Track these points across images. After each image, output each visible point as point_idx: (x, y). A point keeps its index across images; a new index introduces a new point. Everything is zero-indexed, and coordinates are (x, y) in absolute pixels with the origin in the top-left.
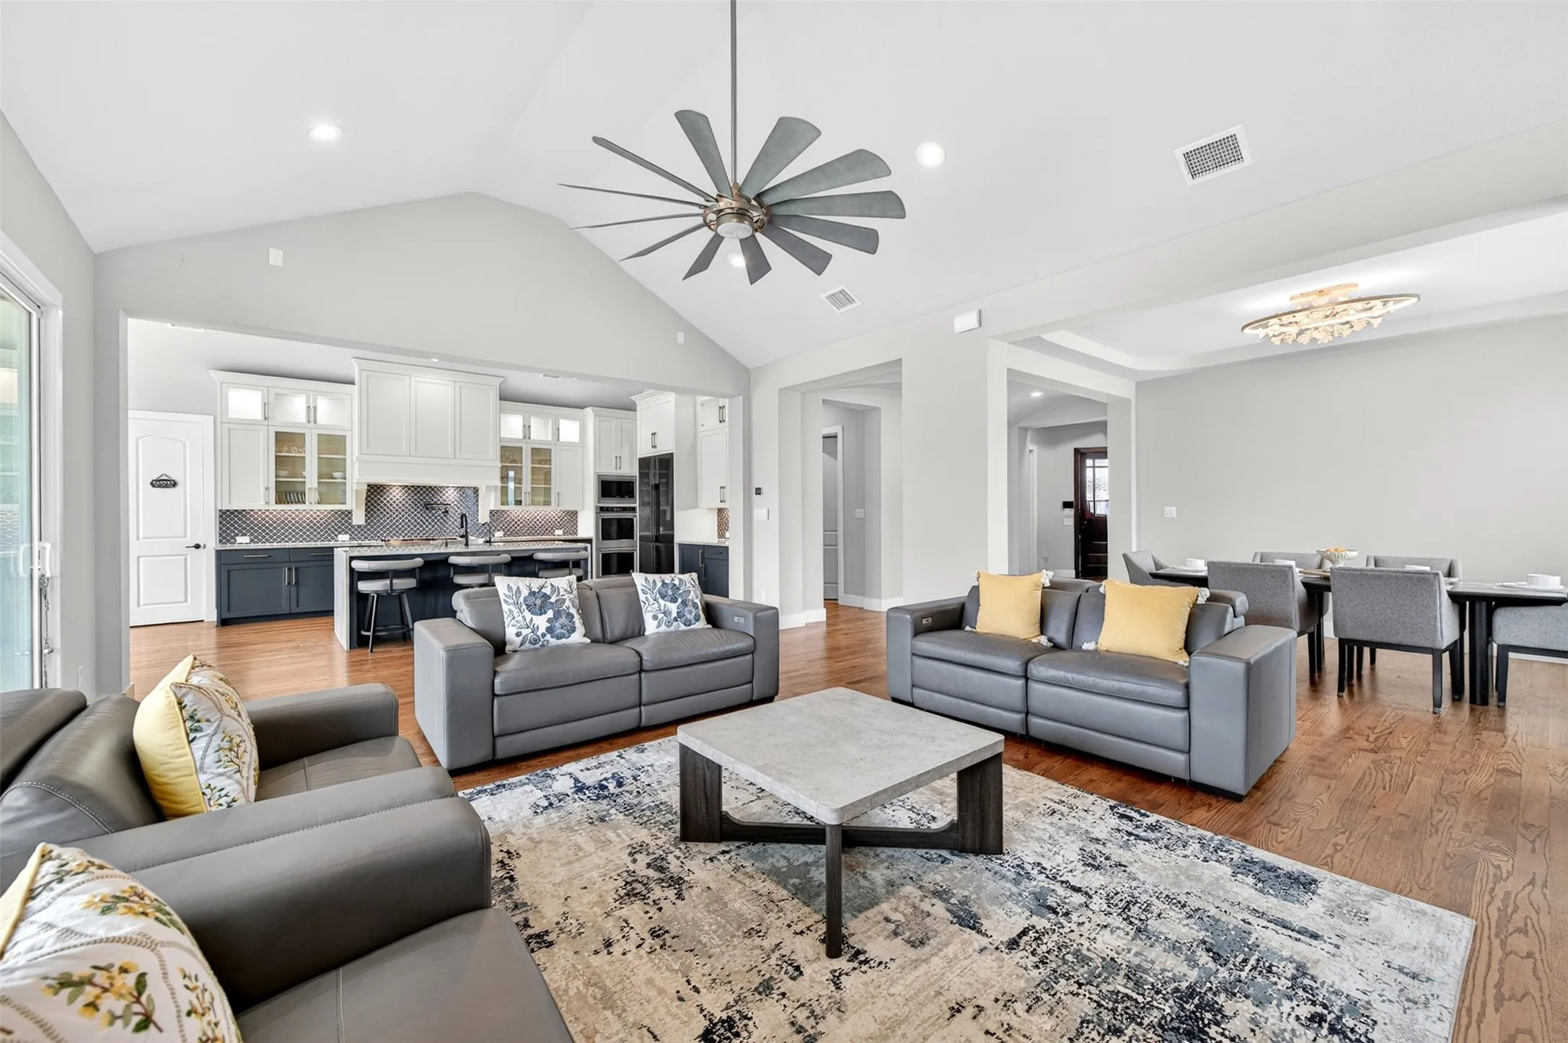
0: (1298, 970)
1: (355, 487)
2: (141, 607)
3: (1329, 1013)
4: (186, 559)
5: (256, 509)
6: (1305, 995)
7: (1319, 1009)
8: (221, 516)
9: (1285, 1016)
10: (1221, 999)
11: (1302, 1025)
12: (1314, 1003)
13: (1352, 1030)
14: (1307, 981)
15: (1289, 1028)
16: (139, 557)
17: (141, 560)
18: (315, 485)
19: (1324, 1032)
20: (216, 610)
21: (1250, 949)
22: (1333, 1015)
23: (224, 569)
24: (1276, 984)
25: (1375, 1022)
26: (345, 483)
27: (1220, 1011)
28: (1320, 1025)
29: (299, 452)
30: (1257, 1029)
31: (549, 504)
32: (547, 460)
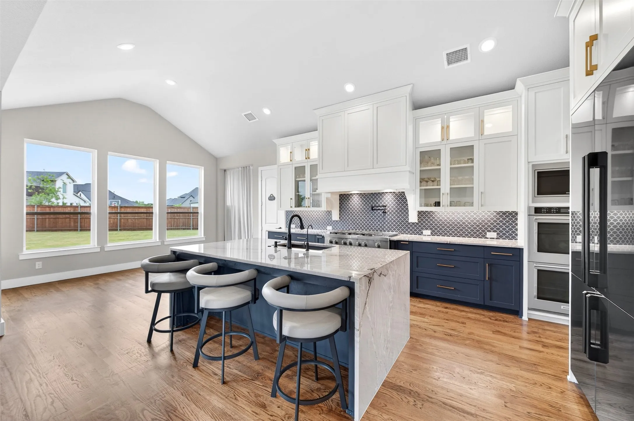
8: (286, 214)
26: (321, 194)
31: (472, 204)
32: (471, 159)
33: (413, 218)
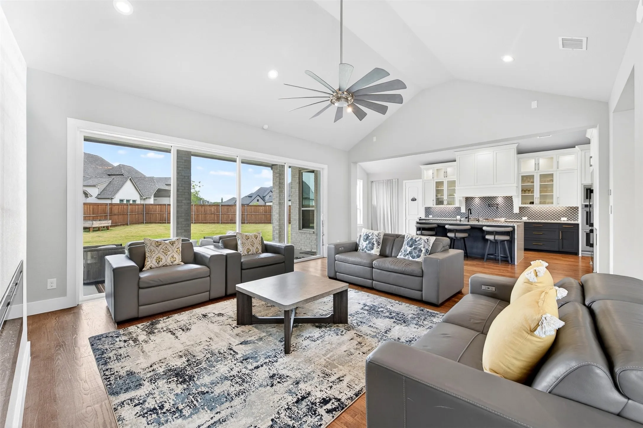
0: (184, 415)
3: (161, 413)
6: (172, 410)
7: (164, 410)
9: (169, 399)
10: (185, 386)
11: (163, 401)
12: (167, 410)
13: (151, 414)
14: (177, 415)
15: (164, 397)
19: (156, 406)
21: (202, 406)
22: (160, 413)
24: (182, 404)
25: (148, 424)
27: (180, 383)
28: (159, 406)
30: (169, 389)
31: (552, 203)
32: (551, 180)
33: (516, 210)
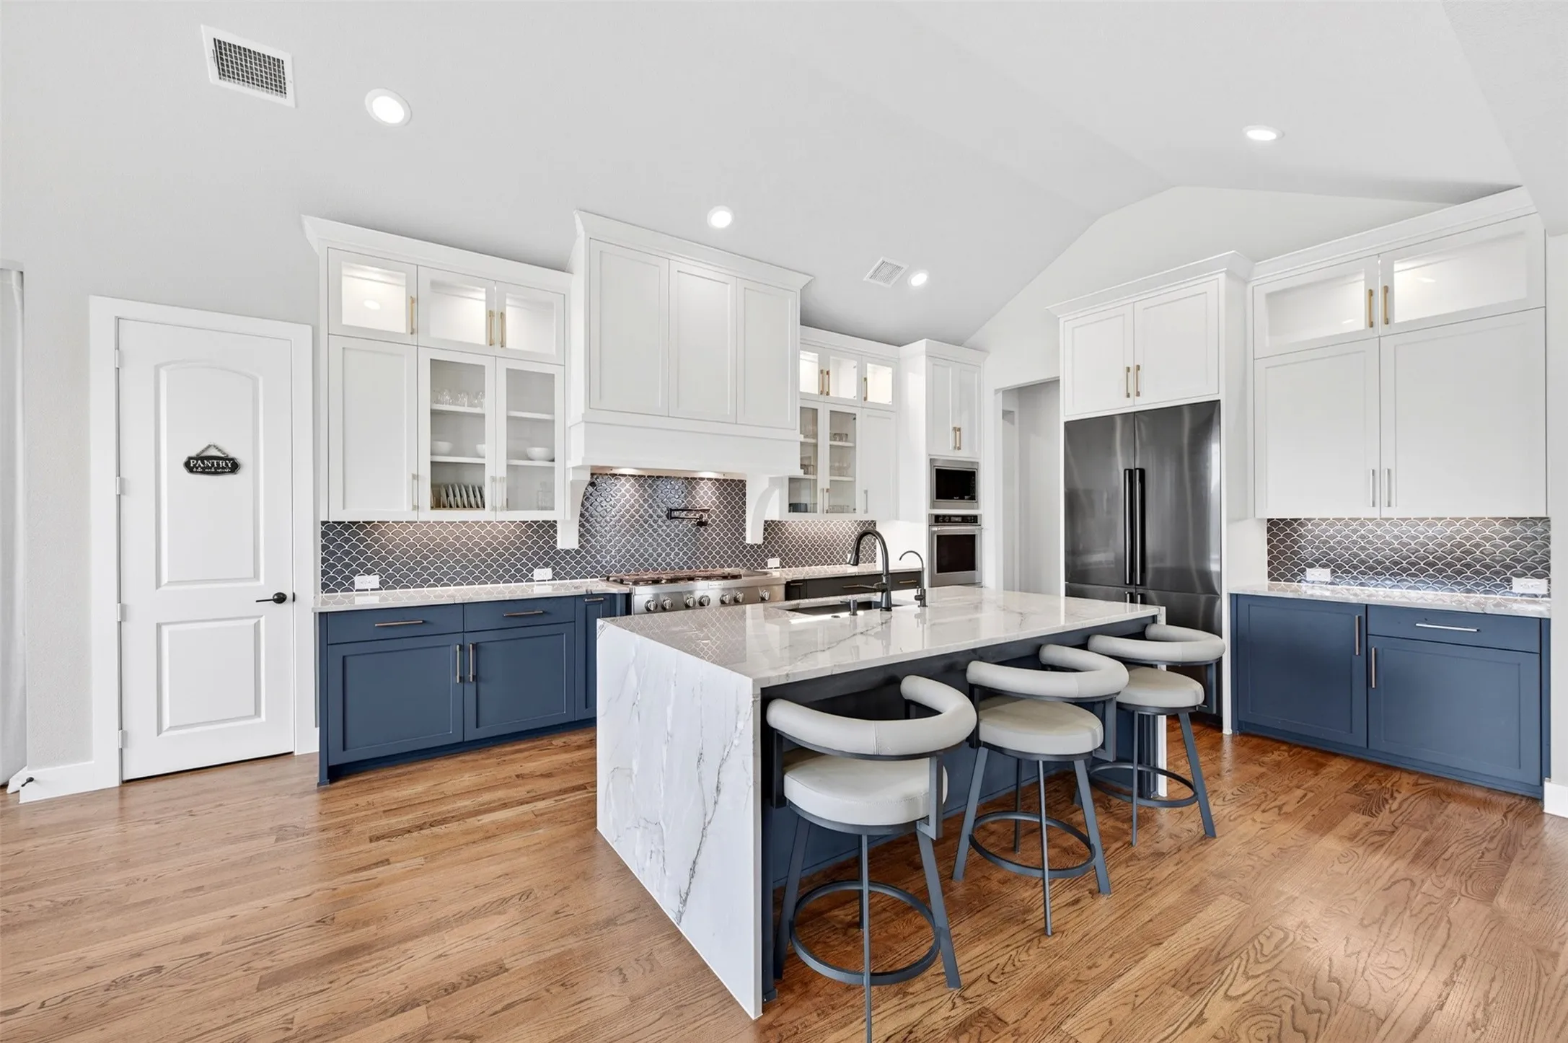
1: (570, 478)
2: (164, 735)
4: (257, 626)
5: (390, 519)
8: (324, 535)
16: (159, 626)
17: (166, 631)
18: (502, 472)
20: (316, 732)
23: (336, 654)
26: (553, 468)
29: (471, 405)
31: (853, 510)
